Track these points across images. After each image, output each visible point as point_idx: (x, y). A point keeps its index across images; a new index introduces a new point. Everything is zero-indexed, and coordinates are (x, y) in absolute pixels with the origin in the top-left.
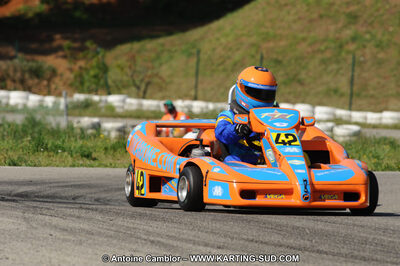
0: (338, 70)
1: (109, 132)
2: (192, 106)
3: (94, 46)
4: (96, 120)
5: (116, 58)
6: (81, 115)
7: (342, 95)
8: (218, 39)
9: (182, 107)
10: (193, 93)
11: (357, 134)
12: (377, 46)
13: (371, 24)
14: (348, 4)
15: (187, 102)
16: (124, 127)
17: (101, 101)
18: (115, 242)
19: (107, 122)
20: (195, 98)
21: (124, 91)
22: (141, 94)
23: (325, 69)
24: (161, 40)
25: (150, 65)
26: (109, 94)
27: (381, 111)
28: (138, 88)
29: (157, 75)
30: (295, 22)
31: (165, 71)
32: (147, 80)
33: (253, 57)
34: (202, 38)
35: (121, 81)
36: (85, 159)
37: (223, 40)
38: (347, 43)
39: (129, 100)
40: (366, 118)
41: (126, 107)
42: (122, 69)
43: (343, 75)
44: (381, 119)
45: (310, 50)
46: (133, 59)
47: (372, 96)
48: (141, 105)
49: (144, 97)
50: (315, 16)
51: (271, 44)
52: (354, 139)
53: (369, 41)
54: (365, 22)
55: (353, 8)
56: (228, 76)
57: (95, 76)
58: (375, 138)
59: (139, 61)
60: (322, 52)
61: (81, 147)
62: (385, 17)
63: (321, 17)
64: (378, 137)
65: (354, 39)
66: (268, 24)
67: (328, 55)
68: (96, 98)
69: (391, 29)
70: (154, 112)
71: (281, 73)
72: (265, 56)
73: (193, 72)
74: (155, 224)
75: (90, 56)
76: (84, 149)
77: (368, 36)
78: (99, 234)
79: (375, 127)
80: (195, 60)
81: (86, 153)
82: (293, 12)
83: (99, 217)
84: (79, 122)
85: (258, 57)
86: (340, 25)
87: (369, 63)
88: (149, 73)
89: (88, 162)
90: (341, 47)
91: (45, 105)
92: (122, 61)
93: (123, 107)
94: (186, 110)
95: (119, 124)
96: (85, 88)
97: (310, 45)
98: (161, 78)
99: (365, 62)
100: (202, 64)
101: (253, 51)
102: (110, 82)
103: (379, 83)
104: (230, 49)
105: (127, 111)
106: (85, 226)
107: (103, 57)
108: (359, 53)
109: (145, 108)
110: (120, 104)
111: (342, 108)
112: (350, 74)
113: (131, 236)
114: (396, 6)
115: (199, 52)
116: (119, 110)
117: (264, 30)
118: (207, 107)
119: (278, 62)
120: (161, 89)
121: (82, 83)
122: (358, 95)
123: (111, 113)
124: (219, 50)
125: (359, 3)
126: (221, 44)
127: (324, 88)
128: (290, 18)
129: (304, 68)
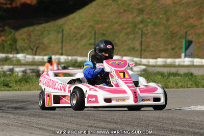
0: (134, 38)
1: (18, 73)
2: (60, 59)
3: (9, 29)
4: (11, 67)
5: (21, 35)
6: (3, 65)
7: (137, 51)
8: (72, 24)
9: (55, 59)
10: (60, 52)
11: (144, 70)
12: (154, 25)
13: (150, 14)
14: (138, 4)
15: (57, 57)
16: (26, 70)
17: (13, 57)
18: (20, 129)
19: (17, 68)
20: (62, 54)
21: (26, 52)
22: (34, 53)
23: (128, 37)
24: (44, 25)
25: (38, 38)
26: (18, 53)
27: (156, 58)
28: (32, 50)
29: (42, 43)
30: (111, 14)
31: (46, 41)
32: (36, 45)
33: (91, 32)
34: (64, 24)
35: (24, 47)
36: (5, 87)
37: (75, 24)
38: (138, 24)
39: (28, 56)
40: (149, 62)
41: (26, 60)
42: (24, 41)
43: (137, 40)
44: (156, 62)
45: (119, 28)
46: (29, 35)
47: (152, 51)
48: (34, 59)
49: (35, 55)
50: (122, 10)
51: (100, 26)
52: (143, 72)
53: (149, 23)
54: (147, 13)
55: (141, 6)
56: (78, 42)
57: (10, 45)
58: (154, 72)
59: (32, 36)
60: (126, 29)
61: (3, 81)
62: (157, 10)
63: (125, 11)
64: (155, 71)
65: (142, 22)
66: (98, 15)
67: (129, 30)
68: (11, 56)
69: (161, 16)
70: (41, 62)
72: (97, 32)
73: (60, 41)
74: (41, 119)
75: (7, 34)
76: (5, 82)
77: (149, 20)
78: (13, 125)
79: (153, 66)
80: (61, 34)
81: (6, 84)
82: (110, 9)
83: (12, 116)
84: (2, 68)
85: (93, 32)
86: (135, 15)
87: (150, 34)
88: (38, 42)
89: (7, 89)
90: (135, 26)
92: (24, 36)
93: (25, 60)
94: (57, 60)
95: (23, 69)
96: (5, 51)
97: (120, 25)
98: (44, 44)
99: (148, 34)
100: (64, 37)
101: (90, 29)
102: (18, 47)
103: (155, 44)
104: (79, 29)
105: (27, 62)
106: (5, 121)
107: (14, 34)
108: (144, 29)
109: (36, 60)
110: (23, 58)
111: (137, 57)
112: (140, 39)
113: (29, 126)
114: (162, 5)
115: (63, 31)
116: (22, 62)
117: (96, 19)
118: (68, 59)
119: (104, 35)
120: (44, 50)
121: (3, 48)
122: (145, 50)
123: (19, 63)
124: (73, 29)
125: (144, 3)
126: (74, 26)
127: (128, 47)
128: (109, 12)
129: (117, 37)
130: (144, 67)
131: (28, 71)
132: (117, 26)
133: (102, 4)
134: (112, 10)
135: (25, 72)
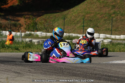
8: (72, 14)
12: (121, 15)
14: (112, 2)
16: (39, 41)
22: (47, 31)
23: (106, 22)
26: (37, 31)
28: (46, 29)
34: (67, 14)
37: (74, 14)
38: (112, 14)
39: (43, 33)
40: (116, 37)
42: (41, 24)
44: (120, 37)
45: (100, 17)
47: (120, 31)
48: (47, 35)
50: (102, 6)
51: (89, 15)
53: (118, 14)
54: (118, 8)
55: (114, 4)
60: (104, 17)
63: (104, 6)
65: (114, 13)
66: (88, 9)
67: (106, 18)
71: (92, 24)
77: (118, 12)
79: (117, 40)
81: (17, 48)
84: (25, 40)
86: (110, 9)
87: (119, 20)
90: (110, 16)
91: (17, 35)
93: (41, 36)
97: (101, 15)
104: (76, 17)
116: (39, 36)
117: (87, 11)
119: (91, 21)
123: (37, 37)
124: (73, 17)
125: (115, 2)
126: (73, 15)
127: (105, 28)
128: (95, 7)
129: (99, 22)
130: (110, 40)
131: (41, 42)
132: (99, 15)
133: (90, 2)
134: (96, 6)
135: (39, 42)
